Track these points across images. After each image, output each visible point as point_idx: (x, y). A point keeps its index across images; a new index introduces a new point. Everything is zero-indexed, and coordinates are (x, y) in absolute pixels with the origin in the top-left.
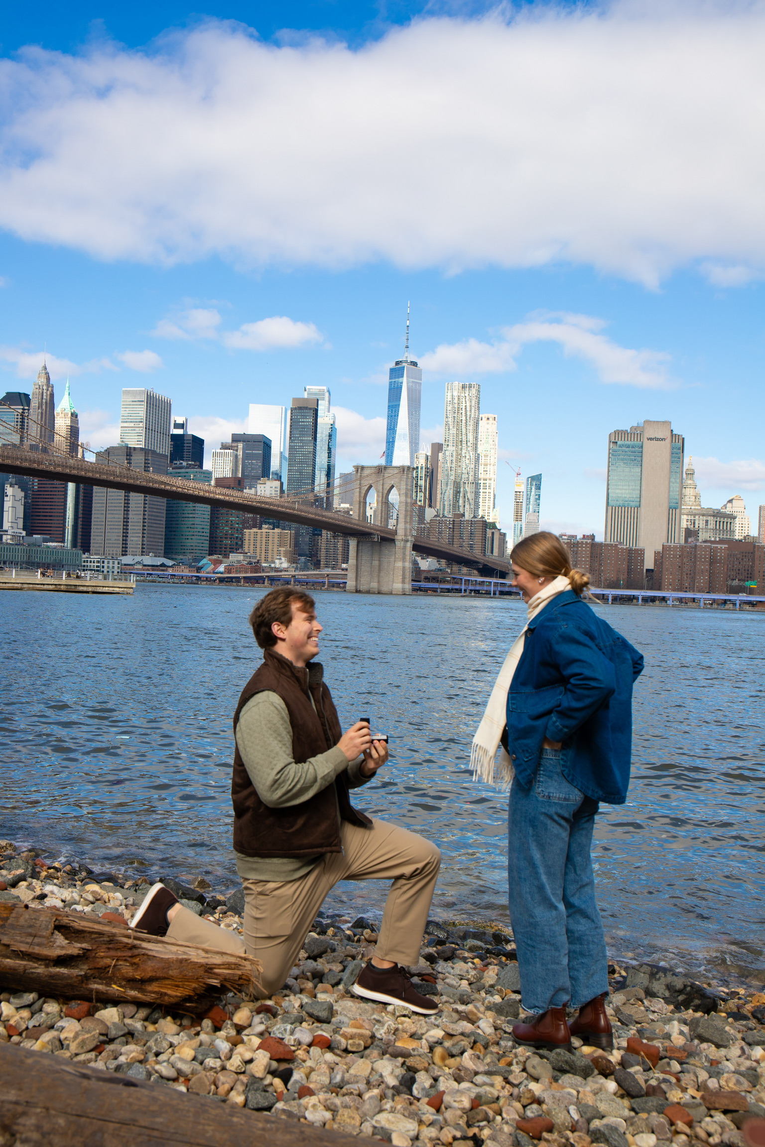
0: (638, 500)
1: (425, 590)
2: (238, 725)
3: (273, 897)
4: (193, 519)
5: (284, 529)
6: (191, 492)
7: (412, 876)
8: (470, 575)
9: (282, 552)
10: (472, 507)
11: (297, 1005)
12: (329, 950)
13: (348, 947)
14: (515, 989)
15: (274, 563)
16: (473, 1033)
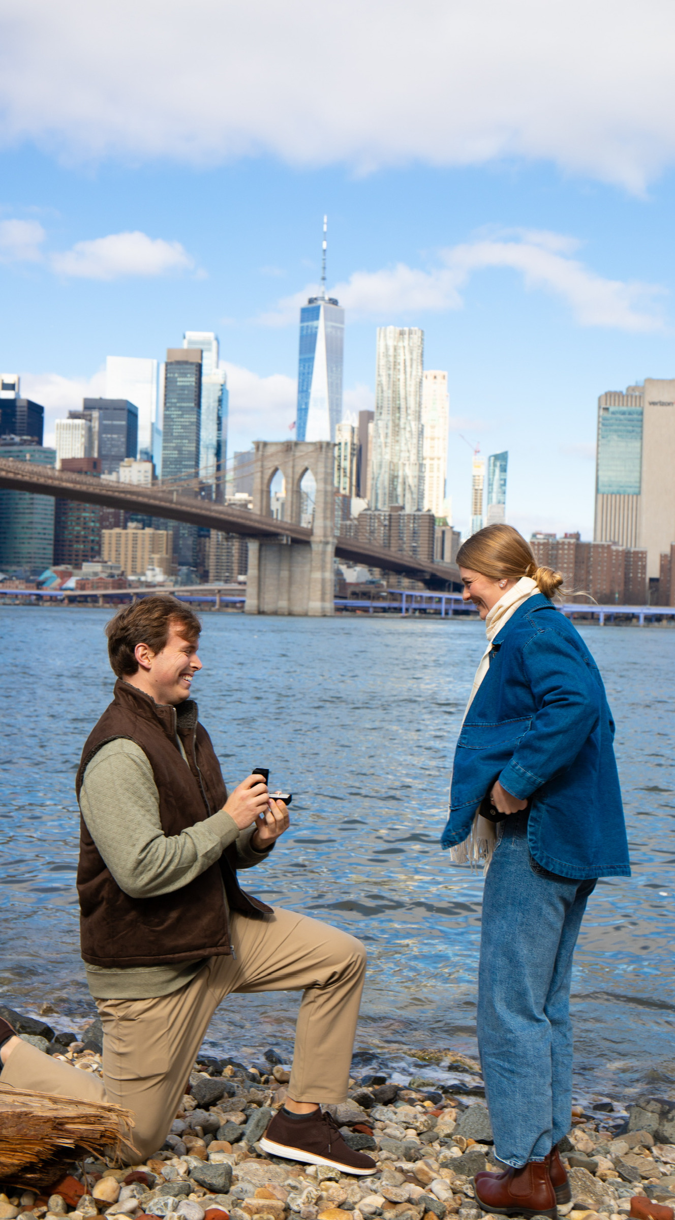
0: (638, 485)
1: (353, 610)
2: (82, 789)
3: (141, 1022)
4: (30, 516)
5: (157, 528)
6: (27, 478)
7: (328, 983)
8: (413, 588)
9: (156, 561)
10: (415, 496)
11: (182, 1170)
12: (226, 1095)
13: (252, 1089)
14: (480, 1138)
15: (144, 574)
16: (423, 1199)
